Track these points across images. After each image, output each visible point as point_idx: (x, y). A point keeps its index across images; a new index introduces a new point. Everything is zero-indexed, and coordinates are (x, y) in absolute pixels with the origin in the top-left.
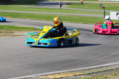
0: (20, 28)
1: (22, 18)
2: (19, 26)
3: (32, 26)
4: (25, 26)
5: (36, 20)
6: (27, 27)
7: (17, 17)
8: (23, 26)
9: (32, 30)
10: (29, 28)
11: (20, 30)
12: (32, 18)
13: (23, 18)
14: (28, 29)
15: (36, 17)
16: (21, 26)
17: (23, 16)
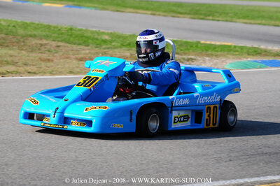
0: (215, 48)
1: (225, 19)
2: (213, 43)
3: (249, 44)
4: (230, 44)
5: (265, 25)
6: (235, 47)
7: (209, 15)
8: (223, 43)
9: (249, 55)
10: (242, 48)
11: (213, 53)
12: (251, 19)
13: (227, 21)
14: (237, 51)
15: (263, 17)
16: (218, 43)
17: (227, 14)
